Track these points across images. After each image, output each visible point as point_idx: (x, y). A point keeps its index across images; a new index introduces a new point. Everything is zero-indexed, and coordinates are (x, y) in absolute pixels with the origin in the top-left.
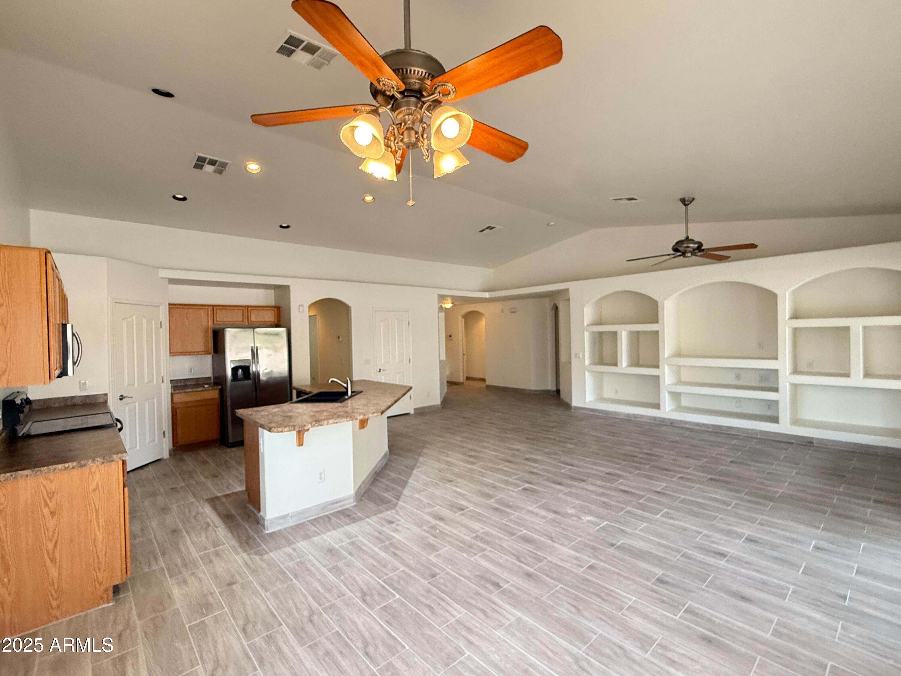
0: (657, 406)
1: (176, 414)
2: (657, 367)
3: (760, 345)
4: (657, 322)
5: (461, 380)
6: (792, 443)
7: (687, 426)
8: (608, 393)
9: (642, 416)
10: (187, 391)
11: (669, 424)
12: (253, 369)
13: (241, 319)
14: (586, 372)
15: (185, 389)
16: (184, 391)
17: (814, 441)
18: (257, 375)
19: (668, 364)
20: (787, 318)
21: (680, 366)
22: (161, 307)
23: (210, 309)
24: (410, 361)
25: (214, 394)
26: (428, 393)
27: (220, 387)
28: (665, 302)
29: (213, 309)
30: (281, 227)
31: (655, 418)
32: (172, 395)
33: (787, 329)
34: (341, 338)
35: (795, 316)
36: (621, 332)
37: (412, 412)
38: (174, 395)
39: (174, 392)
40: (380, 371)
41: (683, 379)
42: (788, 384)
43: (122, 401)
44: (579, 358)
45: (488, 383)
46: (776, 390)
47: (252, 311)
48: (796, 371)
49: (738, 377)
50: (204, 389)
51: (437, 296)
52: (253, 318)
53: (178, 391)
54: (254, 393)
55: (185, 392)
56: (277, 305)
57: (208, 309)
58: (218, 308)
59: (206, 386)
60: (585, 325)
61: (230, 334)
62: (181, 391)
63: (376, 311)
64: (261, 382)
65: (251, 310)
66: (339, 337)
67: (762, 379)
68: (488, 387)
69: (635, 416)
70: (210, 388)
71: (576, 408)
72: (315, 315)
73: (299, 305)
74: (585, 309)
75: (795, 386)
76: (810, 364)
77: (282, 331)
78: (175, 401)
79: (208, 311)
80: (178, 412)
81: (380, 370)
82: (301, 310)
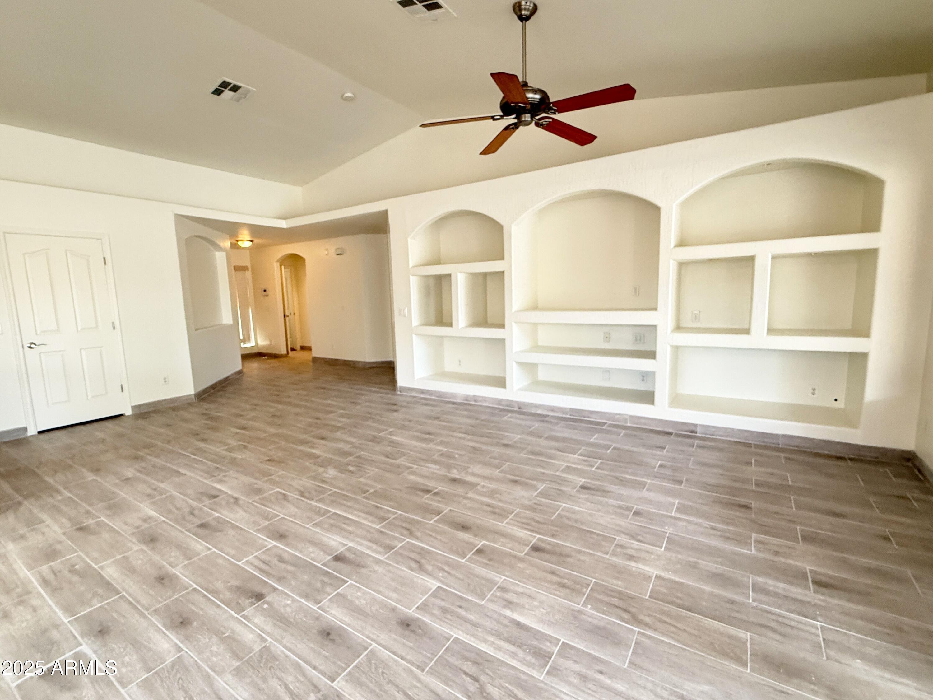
0: (501, 382)
2: (502, 326)
3: (635, 290)
4: (502, 258)
5: (284, 352)
6: (670, 434)
7: (539, 411)
8: (450, 366)
9: (485, 399)
11: (517, 409)
14: (414, 336)
17: (698, 429)
19: (515, 322)
20: (673, 245)
21: (536, 325)
24: (114, 328)
26: (165, 379)
28: (513, 226)
31: (500, 402)
33: (672, 262)
35: (681, 244)
36: (457, 275)
37: (128, 412)
40: (31, 347)
41: (541, 343)
42: (669, 348)
44: (405, 316)
45: (317, 353)
46: (651, 355)
48: (678, 328)
49: (607, 338)
51: (172, 218)
60: (411, 266)
67: (636, 340)
68: (315, 360)
69: (475, 398)
71: (403, 389)
74: (409, 240)
75: (676, 349)
76: (696, 318)
81: (32, 344)
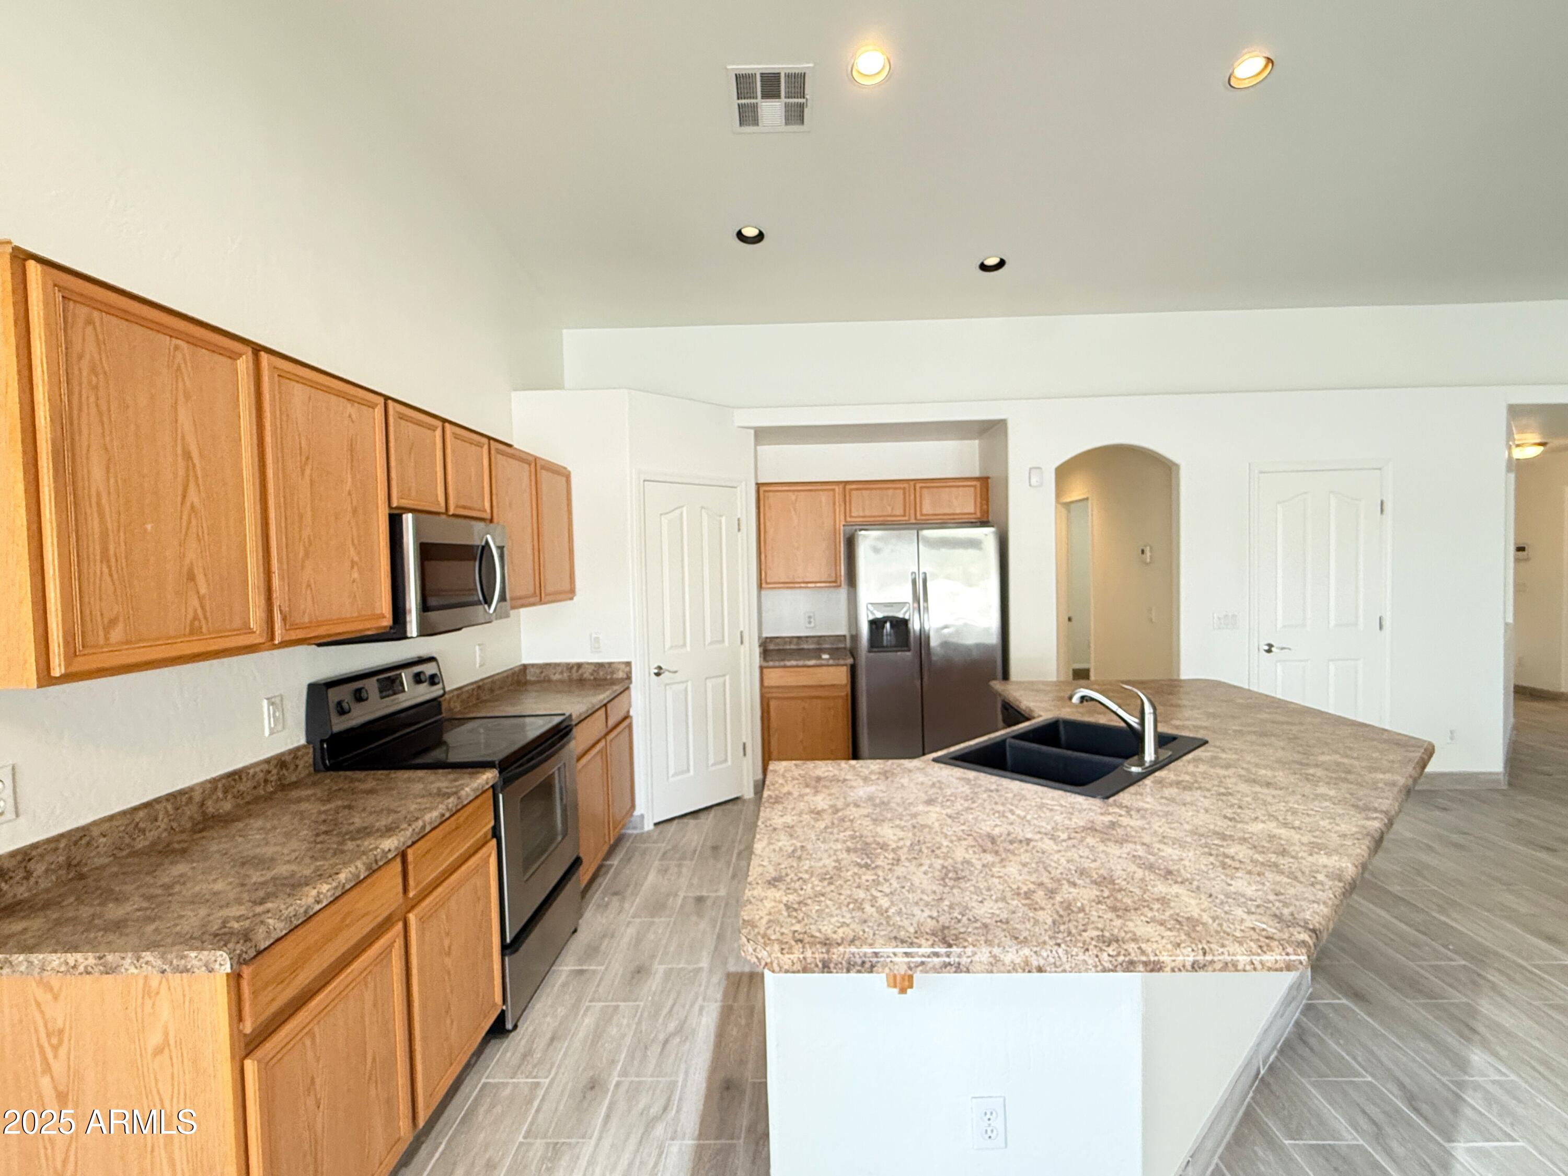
1: (768, 712)
10: (788, 663)
12: (915, 626)
13: (899, 511)
15: (783, 660)
16: (782, 663)
18: (923, 639)
22: (739, 489)
23: (838, 489)
24: (1381, 626)
25: (839, 675)
27: (850, 661)
29: (844, 489)
30: (983, 267)
32: (762, 668)
34: (1148, 553)
38: (765, 670)
39: (765, 664)
40: (1269, 651)
43: (662, 676)
47: (925, 491)
50: (818, 662)
52: (927, 508)
53: (771, 664)
54: (918, 683)
55: (785, 667)
56: (985, 475)
57: (834, 490)
58: (854, 486)
59: (825, 656)
61: (867, 541)
62: (777, 664)
63: (1261, 472)
64: (934, 658)
65: (921, 488)
66: (1143, 552)
70: (831, 662)
72: (1087, 499)
73: (1030, 469)
77: (987, 535)
78: (766, 684)
79: (834, 496)
80: (773, 704)
81: (1270, 646)
82: (1034, 481)
